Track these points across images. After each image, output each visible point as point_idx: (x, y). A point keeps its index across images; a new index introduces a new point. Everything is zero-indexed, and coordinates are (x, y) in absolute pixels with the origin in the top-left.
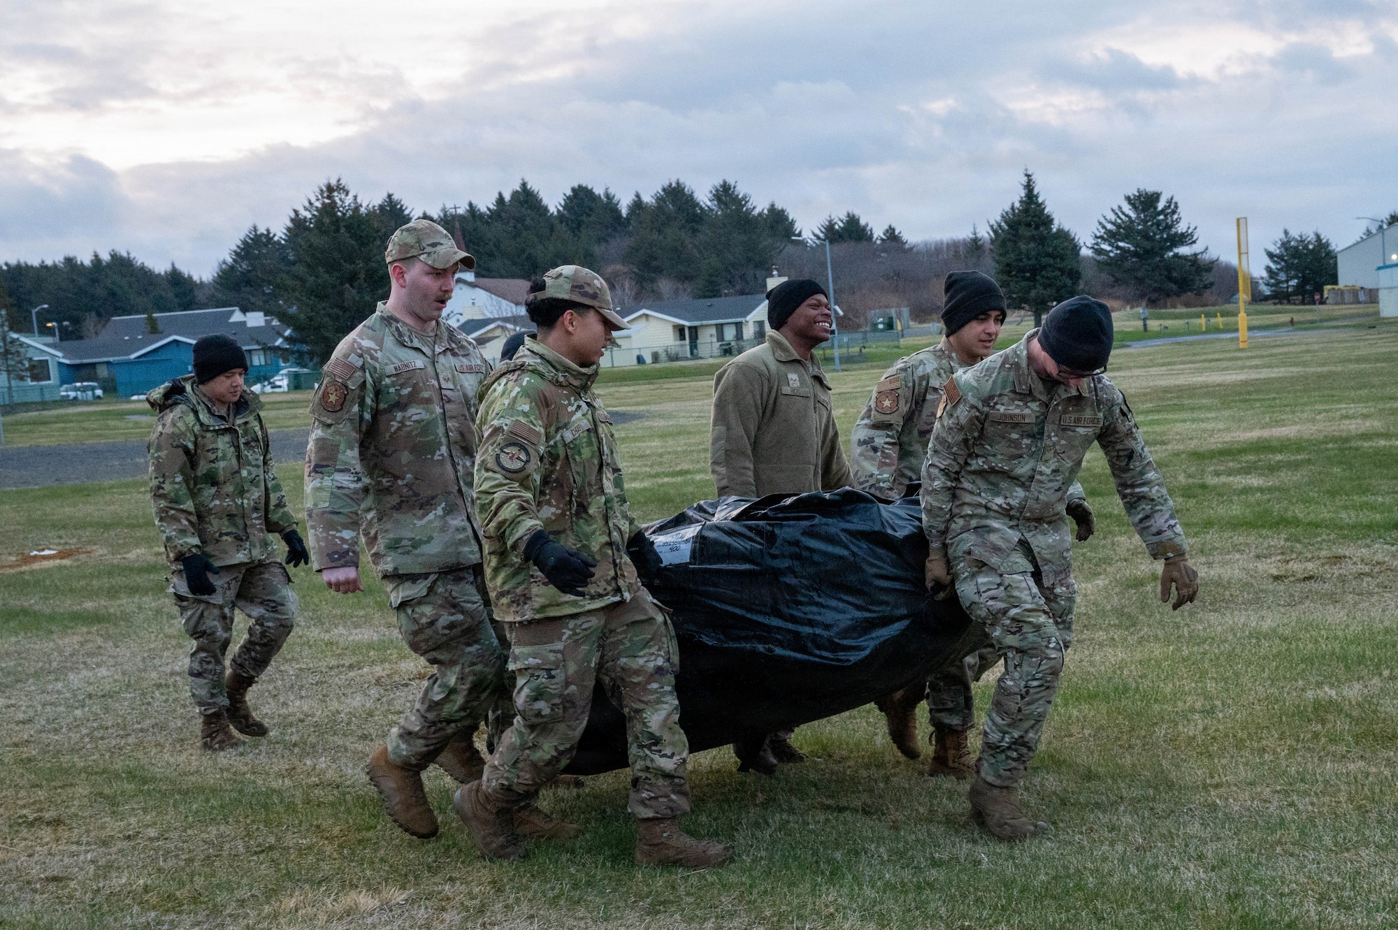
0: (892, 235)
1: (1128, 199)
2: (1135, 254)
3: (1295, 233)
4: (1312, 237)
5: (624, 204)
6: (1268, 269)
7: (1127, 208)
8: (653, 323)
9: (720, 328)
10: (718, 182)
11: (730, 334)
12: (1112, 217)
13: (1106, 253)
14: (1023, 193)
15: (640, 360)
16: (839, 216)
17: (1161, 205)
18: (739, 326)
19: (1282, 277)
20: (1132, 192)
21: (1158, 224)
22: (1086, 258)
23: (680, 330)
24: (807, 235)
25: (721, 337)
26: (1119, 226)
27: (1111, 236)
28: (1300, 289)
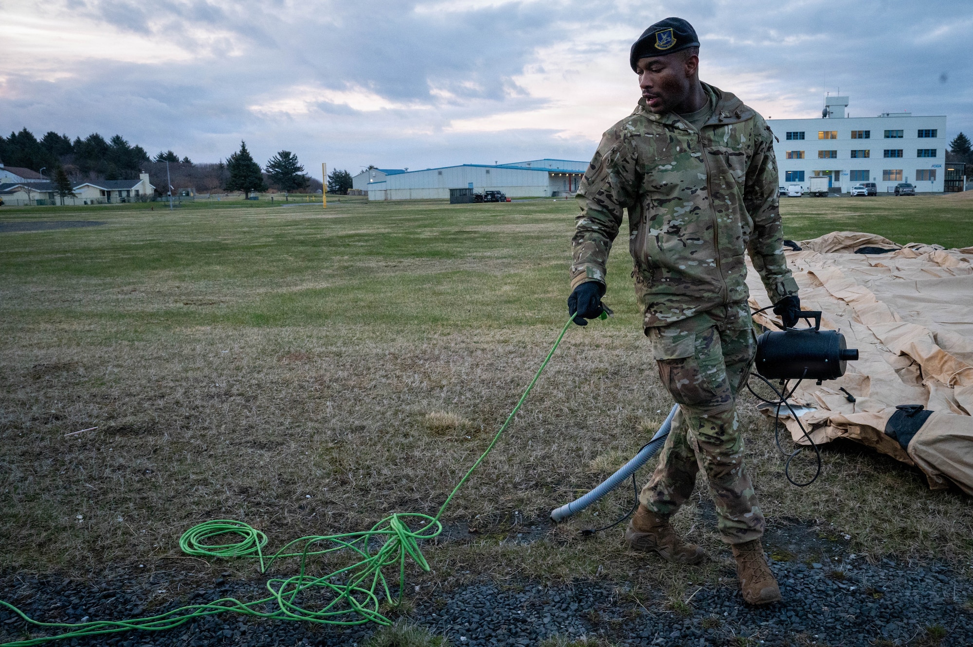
0: (187, 161)
1: (279, 153)
2: (282, 173)
3: (338, 170)
4: (344, 172)
5: (72, 140)
6: (329, 182)
7: (278, 157)
8: (90, 188)
9: (120, 192)
10: (115, 135)
11: (124, 194)
12: (273, 160)
13: (271, 172)
14: (241, 148)
15: (86, 203)
16: (165, 151)
17: (291, 157)
18: (128, 192)
19: (334, 185)
20: (281, 151)
21: (290, 163)
22: (263, 174)
23: (103, 192)
24: (151, 158)
25: (120, 195)
26: (276, 163)
27: (273, 166)
28: (340, 189)
